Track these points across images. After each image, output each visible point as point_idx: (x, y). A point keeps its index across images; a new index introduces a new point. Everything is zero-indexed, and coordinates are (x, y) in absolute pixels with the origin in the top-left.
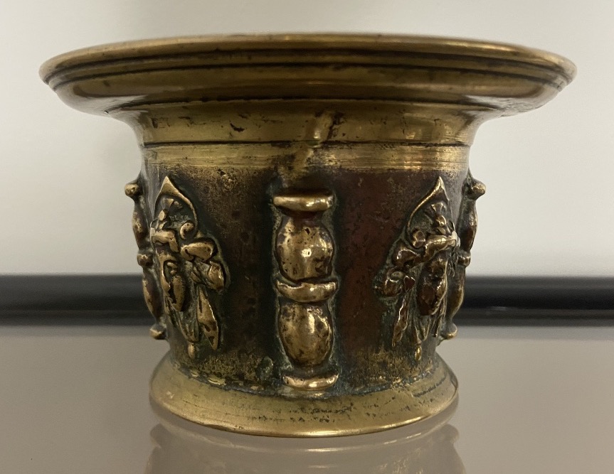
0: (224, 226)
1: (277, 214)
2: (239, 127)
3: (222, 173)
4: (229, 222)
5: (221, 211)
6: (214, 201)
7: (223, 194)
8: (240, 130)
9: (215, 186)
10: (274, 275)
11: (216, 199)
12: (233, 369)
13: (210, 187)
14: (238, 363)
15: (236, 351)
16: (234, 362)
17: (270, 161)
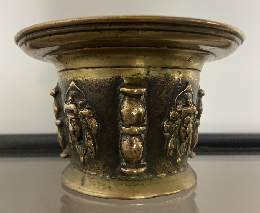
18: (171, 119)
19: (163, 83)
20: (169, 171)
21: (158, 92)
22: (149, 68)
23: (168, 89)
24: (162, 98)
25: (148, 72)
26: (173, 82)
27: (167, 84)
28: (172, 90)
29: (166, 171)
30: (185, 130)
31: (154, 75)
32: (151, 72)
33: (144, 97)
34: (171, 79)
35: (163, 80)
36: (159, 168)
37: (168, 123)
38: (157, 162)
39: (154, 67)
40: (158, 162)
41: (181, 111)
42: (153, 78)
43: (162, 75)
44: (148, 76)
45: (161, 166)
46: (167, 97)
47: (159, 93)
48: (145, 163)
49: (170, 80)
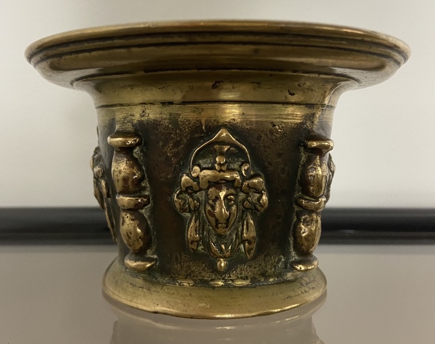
0: (270, 164)
1: (303, 154)
2: (292, 93)
3: (274, 125)
4: (274, 161)
5: (269, 154)
6: (264, 146)
7: (273, 141)
8: (293, 94)
9: (267, 135)
10: (295, 196)
11: (267, 144)
12: (259, 270)
13: (263, 136)
14: (263, 264)
15: (263, 256)
16: (260, 265)
17: (304, 117)
18: (184, 189)
19: (168, 130)
20: (201, 278)
21: (161, 143)
22: (143, 105)
23: (178, 139)
24: (168, 154)
25: (143, 112)
26: (186, 127)
27: (176, 131)
28: (185, 141)
29: (193, 277)
30: (212, 211)
31: (152, 116)
32: (147, 111)
33: (141, 152)
34: (182, 122)
35: (167, 124)
36: (179, 269)
37: (181, 196)
38: (174, 259)
39: (151, 104)
40: (177, 258)
41: (198, 177)
42: (151, 122)
43: (165, 116)
44: (143, 119)
45: (182, 267)
46: (178, 152)
47: (163, 146)
48: (155, 257)
49: (179, 123)
